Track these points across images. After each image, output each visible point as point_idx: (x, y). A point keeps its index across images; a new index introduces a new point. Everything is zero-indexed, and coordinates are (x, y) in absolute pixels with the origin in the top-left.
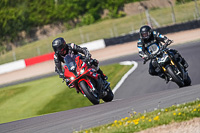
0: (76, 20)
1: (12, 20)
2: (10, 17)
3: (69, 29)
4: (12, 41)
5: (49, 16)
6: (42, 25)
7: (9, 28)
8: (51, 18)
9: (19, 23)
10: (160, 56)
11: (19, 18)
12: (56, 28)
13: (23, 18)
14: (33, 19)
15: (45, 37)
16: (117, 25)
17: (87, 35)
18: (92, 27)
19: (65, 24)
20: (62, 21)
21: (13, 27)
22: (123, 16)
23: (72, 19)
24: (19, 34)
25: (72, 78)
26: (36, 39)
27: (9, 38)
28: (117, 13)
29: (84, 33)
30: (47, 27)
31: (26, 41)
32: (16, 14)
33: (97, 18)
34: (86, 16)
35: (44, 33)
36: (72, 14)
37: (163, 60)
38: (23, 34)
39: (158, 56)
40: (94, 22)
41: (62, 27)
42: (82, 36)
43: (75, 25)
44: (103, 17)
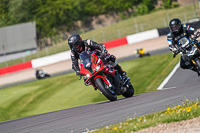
0: (130, 10)
1: (68, 10)
2: (66, 7)
3: (123, 19)
4: (68, 31)
5: (104, 7)
6: (97, 15)
7: (65, 18)
8: (106, 8)
9: (76, 13)
10: (189, 49)
11: (75, 8)
12: (111, 18)
13: (79, 8)
14: (89, 9)
15: (100, 26)
16: (170, 15)
17: (142, 25)
18: (146, 17)
19: (120, 14)
20: (117, 11)
21: (69, 17)
22: (176, 6)
23: (127, 9)
24: (75, 23)
25: (88, 76)
26: (91, 29)
27: (65, 28)
28: (171, 4)
29: (138, 23)
30: (102, 17)
31: (82, 30)
32: (72, 4)
33: (151, 8)
34: (140, 6)
35: (100, 22)
36: (127, 4)
37: (192, 53)
38: (79, 23)
39: (188, 49)
40: (148, 13)
41: (117, 17)
42: (136, 26)
43: (130, 14)
44: (157, 7)
